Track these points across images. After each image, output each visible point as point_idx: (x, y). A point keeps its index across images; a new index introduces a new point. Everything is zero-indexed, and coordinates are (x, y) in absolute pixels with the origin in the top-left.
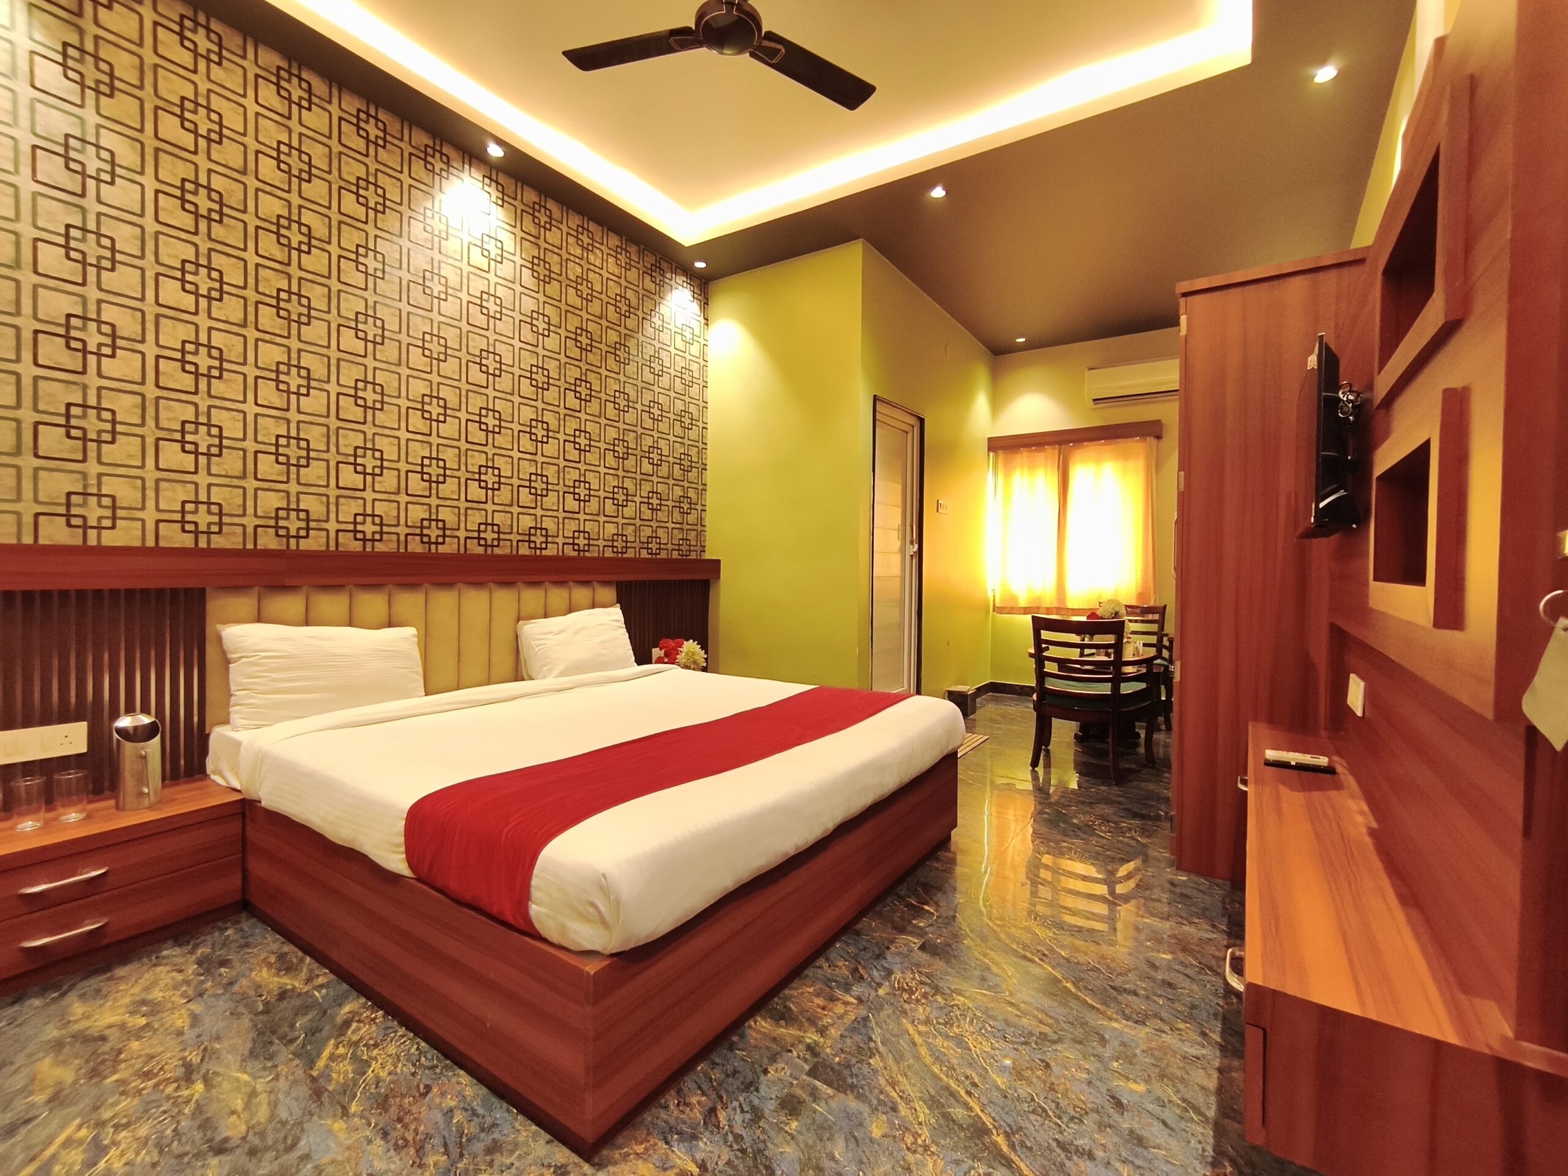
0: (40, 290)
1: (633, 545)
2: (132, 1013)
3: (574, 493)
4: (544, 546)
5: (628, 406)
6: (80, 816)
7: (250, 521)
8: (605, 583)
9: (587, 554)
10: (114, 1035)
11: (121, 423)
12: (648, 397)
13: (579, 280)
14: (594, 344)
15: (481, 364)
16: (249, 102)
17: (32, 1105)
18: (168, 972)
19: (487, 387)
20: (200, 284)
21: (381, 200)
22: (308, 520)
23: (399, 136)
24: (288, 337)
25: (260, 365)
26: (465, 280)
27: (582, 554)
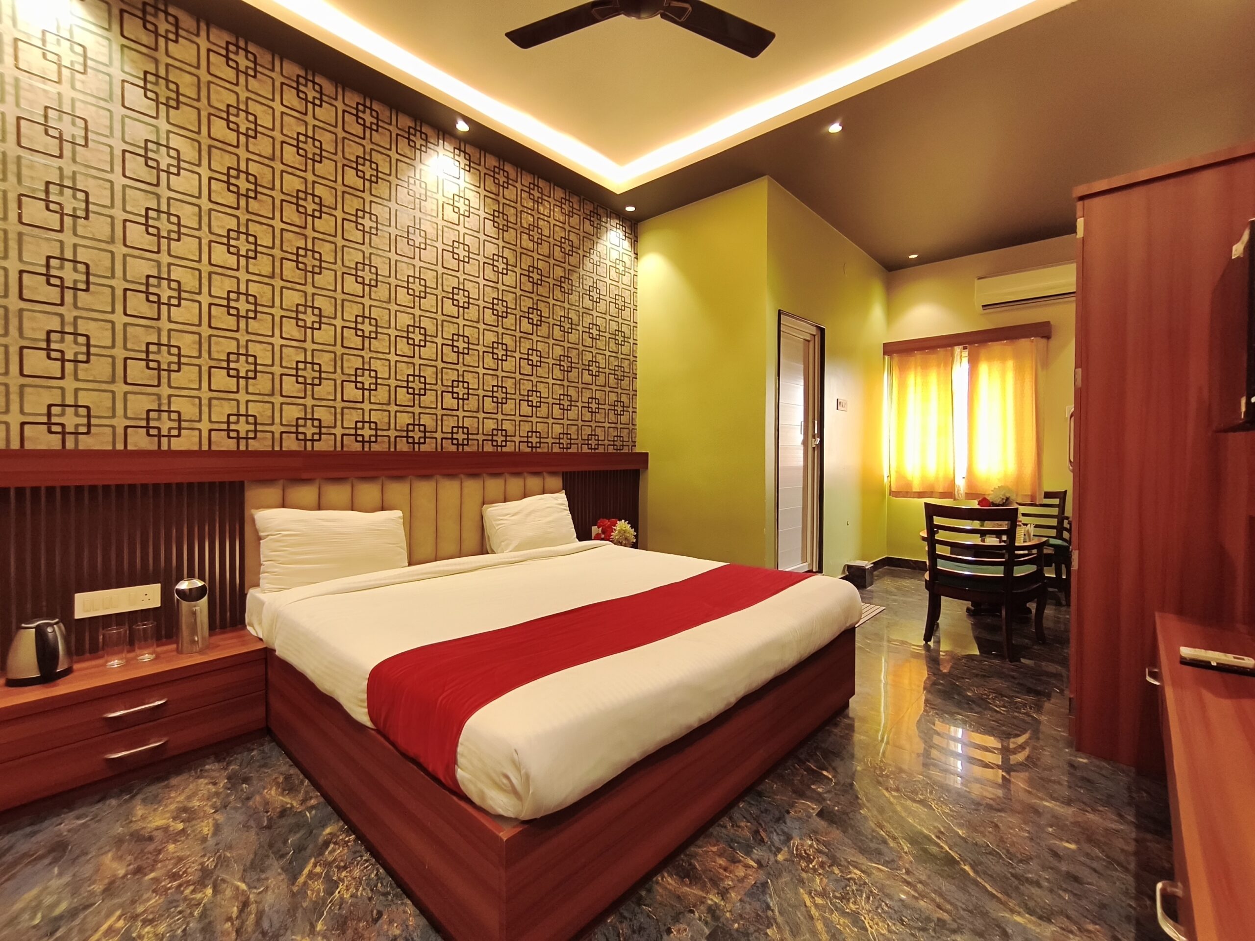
0: (128, 258)
1: (576, 442)
2: (174, 819)
3: (528, 401)
4: (504, 444)
5: (572, 329)
6: (152, 657)
7: (277, 429)
8: (553, 473)
9: (538, 450)
10: (159, 835)
11: (184, 356)
12: (588, 320)
13: (531, 228)
14: (543, 278)
15: (453, 299)
16: (276, 105)
17: (92, 894)
18: (206, 784)
19: (458, 318)
20: (241, 247)
21: (375, 173)
22: (320, 427)
23: (388, 121)
24: (305, 285)
25: (284, 307)
26: (440, 233)
27: (534, 450)
